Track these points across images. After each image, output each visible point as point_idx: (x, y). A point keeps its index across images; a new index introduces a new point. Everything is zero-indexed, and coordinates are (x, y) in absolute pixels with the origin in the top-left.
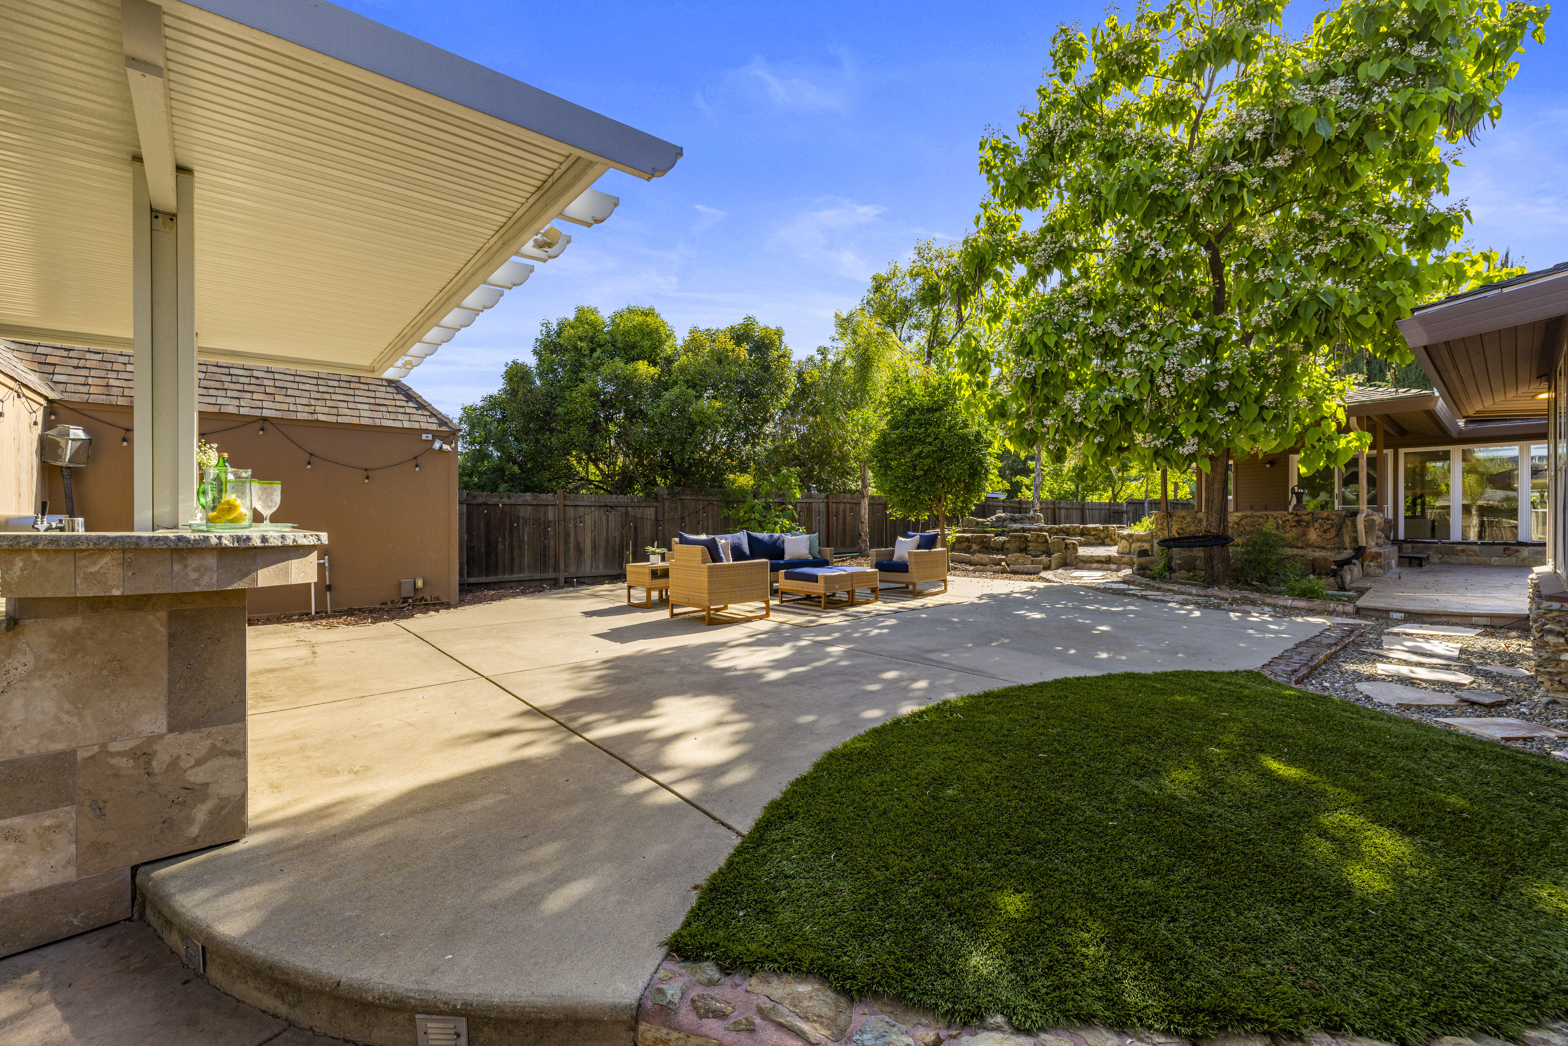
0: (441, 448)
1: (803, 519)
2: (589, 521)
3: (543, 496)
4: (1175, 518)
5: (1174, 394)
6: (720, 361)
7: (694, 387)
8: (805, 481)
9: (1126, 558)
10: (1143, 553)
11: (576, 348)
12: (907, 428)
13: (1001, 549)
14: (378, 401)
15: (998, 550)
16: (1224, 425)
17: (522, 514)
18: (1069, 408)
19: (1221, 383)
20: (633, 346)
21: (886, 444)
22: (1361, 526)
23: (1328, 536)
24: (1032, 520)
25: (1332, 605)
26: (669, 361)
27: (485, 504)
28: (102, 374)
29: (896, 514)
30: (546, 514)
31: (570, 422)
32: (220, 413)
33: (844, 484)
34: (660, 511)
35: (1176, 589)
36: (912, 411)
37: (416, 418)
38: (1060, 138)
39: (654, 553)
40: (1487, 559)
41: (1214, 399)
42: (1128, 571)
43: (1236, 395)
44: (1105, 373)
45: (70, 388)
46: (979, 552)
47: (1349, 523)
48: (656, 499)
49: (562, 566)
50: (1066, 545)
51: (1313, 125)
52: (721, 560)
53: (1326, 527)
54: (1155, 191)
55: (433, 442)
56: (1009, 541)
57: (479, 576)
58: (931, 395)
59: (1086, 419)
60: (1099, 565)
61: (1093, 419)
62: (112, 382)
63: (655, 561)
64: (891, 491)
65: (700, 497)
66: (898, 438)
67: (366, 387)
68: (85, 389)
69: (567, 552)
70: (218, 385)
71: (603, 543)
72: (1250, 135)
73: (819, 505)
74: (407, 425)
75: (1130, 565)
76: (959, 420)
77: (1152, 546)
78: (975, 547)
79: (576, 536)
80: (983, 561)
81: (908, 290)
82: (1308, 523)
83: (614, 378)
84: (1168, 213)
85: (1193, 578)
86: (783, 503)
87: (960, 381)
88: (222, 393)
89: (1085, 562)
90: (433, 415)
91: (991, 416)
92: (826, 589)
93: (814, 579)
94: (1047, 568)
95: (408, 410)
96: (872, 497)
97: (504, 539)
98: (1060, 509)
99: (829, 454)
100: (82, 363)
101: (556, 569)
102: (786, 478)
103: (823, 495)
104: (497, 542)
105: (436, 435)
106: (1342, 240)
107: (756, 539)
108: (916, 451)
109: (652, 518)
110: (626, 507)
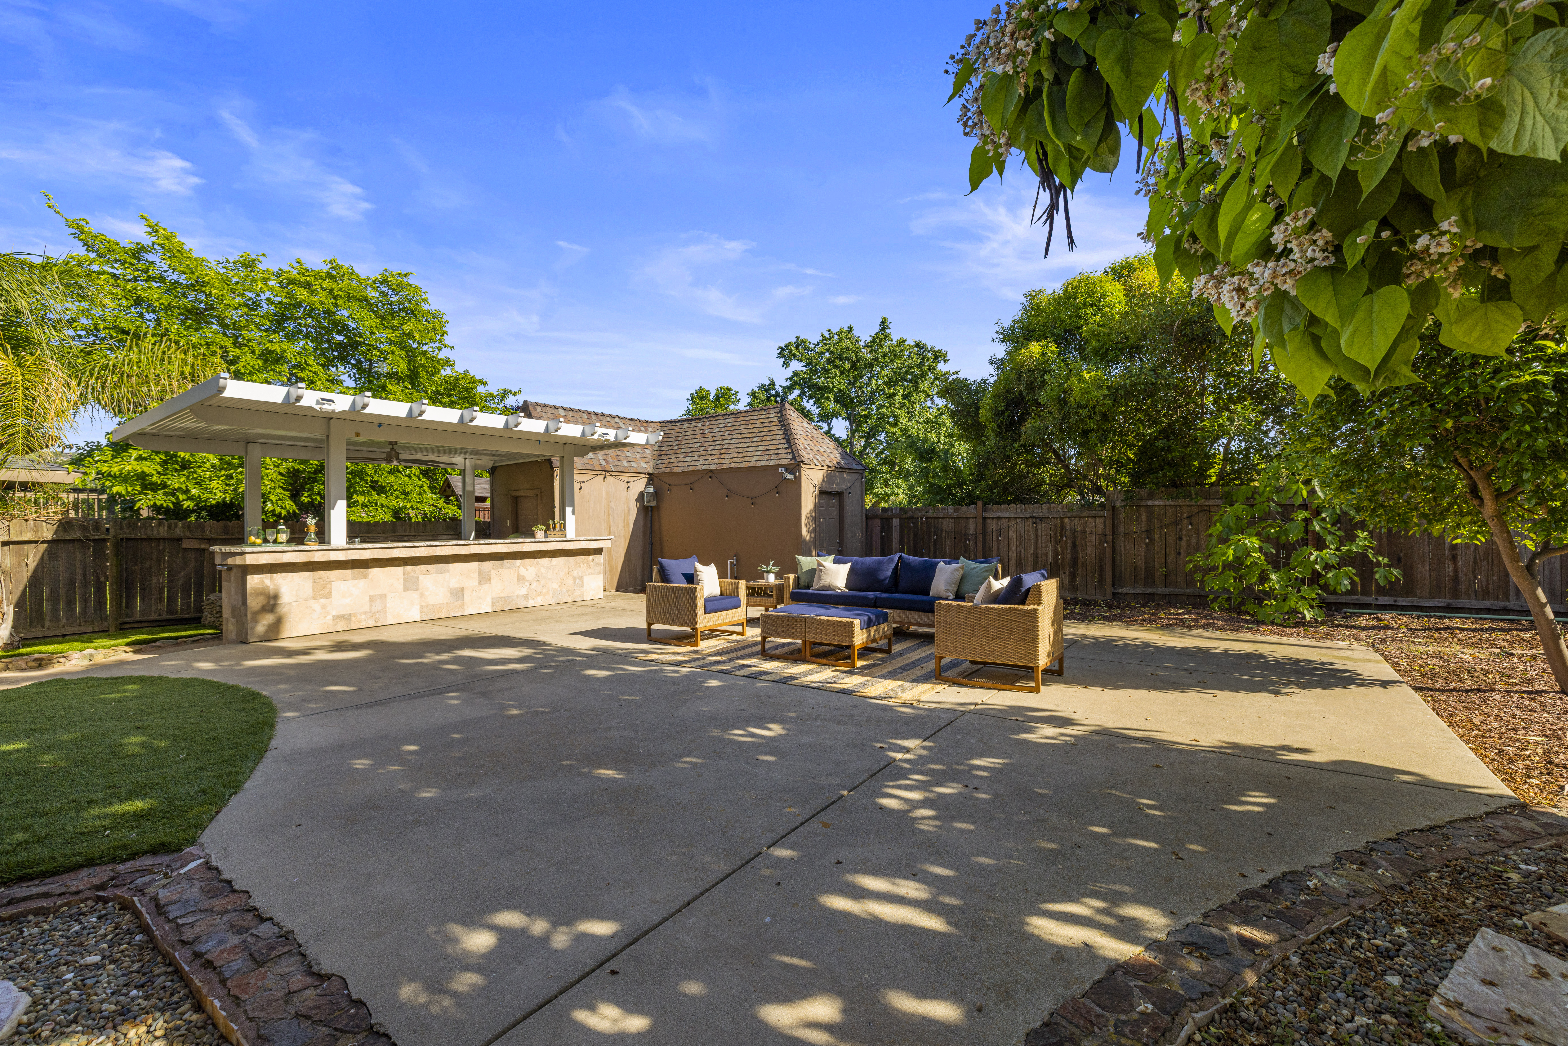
2: (1014, 535)
17: (944, 527)
34: (1110, 522)
48: (1103, 507)
79: (998, 550)
105: (788, 468)
109: (1100, 532)
110: (1061, 518)
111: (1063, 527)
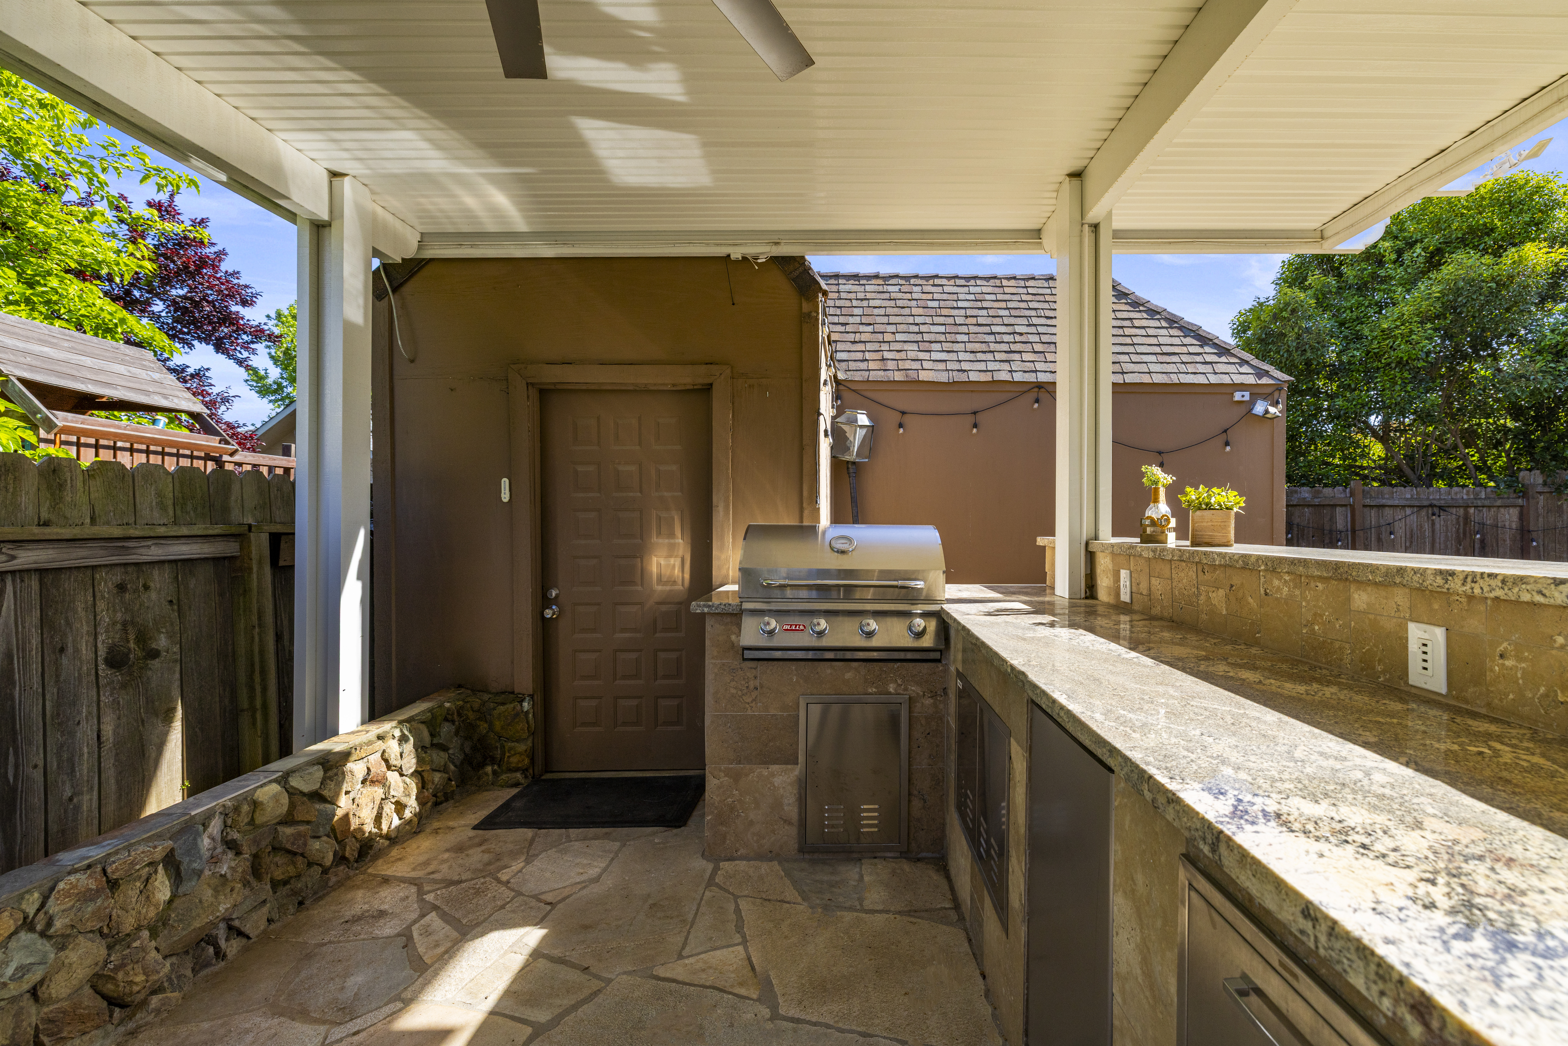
0: (1267, 412)
14: (1166, 349)
17: (1296, 519)
28: (875, 346)
32: (994, 382)
34: (1528, 515)
37: (1222, 368)
45: (852, 366)
48: (1522, 494)
55: (1252, 403)
62: (887, 355)
67: (1142, 332)
68: (863, 365)
70: (984, 347)
74: (1213, 379)
88: (990, 356)
95: (1209, 358)
100: (858, 337)
105: (1254, 392)
109: (1514, 526)
110: (1467, 507)
111: (1467, 519)
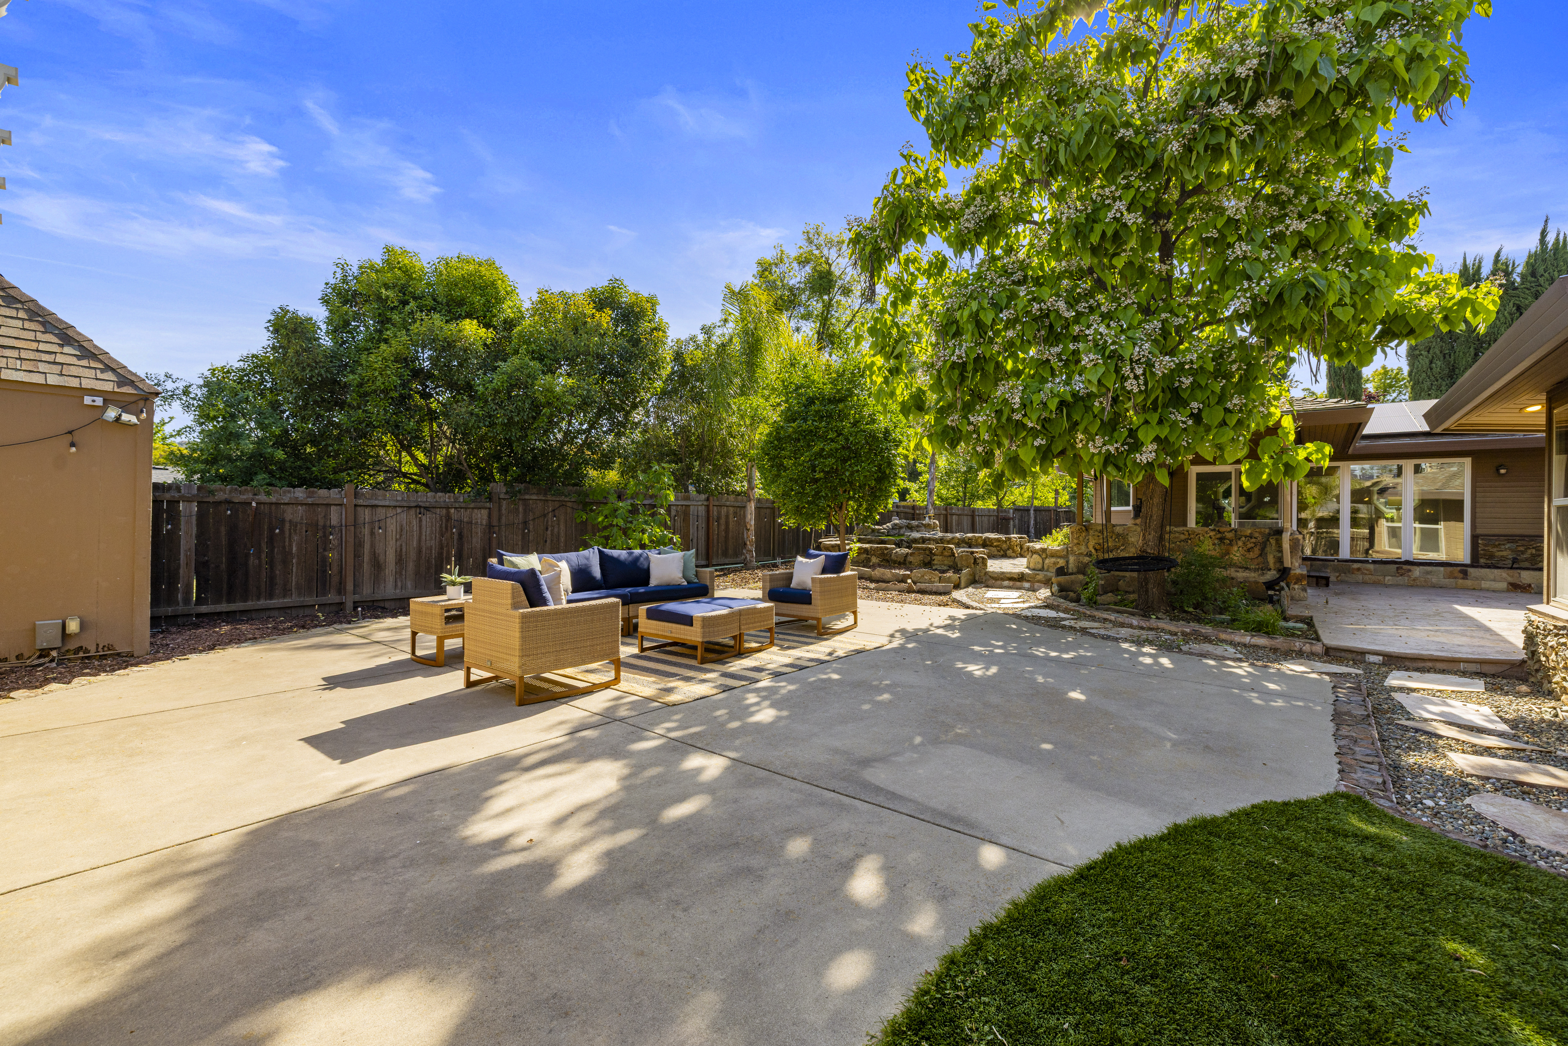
0: (118, 418)
1: (678, 524)
2: (392, 526)
3: (323, 492)
4: (1091, 532)
5: (1143, 388)
6: (576, 330)
7: (541, 359)
8: (681, 480)
9: (1041, 576)
10: (1061, 571)
11: (379, 298)
12: (805, 420)
13: (903, 563)
15: (900, 563)
16: (1185, 429)
17: (288, 516)
18: (1006, 401)
19: (1183, 379)
20: (461, 303)
21: (779, 439)
22: (1286, 546)
23: (1251, 555)
24: (928, 527)
25: (1298, 644)
26: (509, 324)
27: (228, 502)
29: (789, 522)
30: (327, 516)
31: (366, 394)
33: (728, 484)
34: (495, 514)
35: (1112, 618)
36: (811, 401)
37: (74, 371)
38: (998, 76)
39: (453, 584)
40: (1381, 578)
41: (1176, 398)
42: (1044, 593)
43: (1199, 394)
44: (1048, 361)
46: (880, 566)
47: (1273, 541)
48: (490, 499)
49: (350, 587)
50: (975, 559)
51: (1315, 65)
52: (544, 602)
53: (1250, 546)
54: (1122, 138)
55: (104, 408)
56: (912, 554)
57: (218, 601)
58: (834, 382)
59: (1025, 415)
60: (1011, 583)
61: (1034, 417)
63: (455, 595)
64: (786, 495)
65: (549, 497)
66: (795, 432)
69: (358, 568)
71: (413, 555)
72: (1241, 71)
73: (697, 506)
74: (52, 380)
75: (1047, 583)
76: (866, 412)
77: (1067, 562)
78: (874, 560)
79: (373, 545)
80: (885, 577)
81: (797, 277)
82: (1231, 541)
83: (430, 341)
84: (1134, 167)
85: (1121, 603)
86: (654, 506)
87: (873, 363)
89: (996, 579)
90: (108, 368)
91: (905, 410)
92: (704, 635)
93: (687, 620)
94: (957, 587)
95: (60, 359)
96: (759, 500)
97: (259, 551)
98: (952, 515)
99: (711, 449)
101: (341, 590)
102: (658, 476)
103: (703, 497)
104: (247, 555)
105: (109, 399)
106: (1318, 217)
107: (612, 558)
108: (816, 449)
109: (484, 522)
110: (448, 508)
111: (448, 517)
